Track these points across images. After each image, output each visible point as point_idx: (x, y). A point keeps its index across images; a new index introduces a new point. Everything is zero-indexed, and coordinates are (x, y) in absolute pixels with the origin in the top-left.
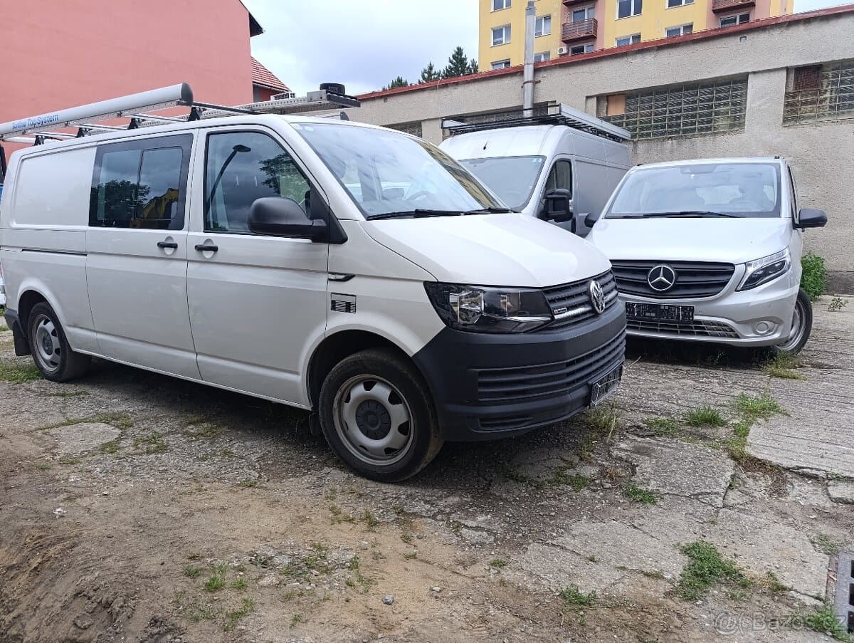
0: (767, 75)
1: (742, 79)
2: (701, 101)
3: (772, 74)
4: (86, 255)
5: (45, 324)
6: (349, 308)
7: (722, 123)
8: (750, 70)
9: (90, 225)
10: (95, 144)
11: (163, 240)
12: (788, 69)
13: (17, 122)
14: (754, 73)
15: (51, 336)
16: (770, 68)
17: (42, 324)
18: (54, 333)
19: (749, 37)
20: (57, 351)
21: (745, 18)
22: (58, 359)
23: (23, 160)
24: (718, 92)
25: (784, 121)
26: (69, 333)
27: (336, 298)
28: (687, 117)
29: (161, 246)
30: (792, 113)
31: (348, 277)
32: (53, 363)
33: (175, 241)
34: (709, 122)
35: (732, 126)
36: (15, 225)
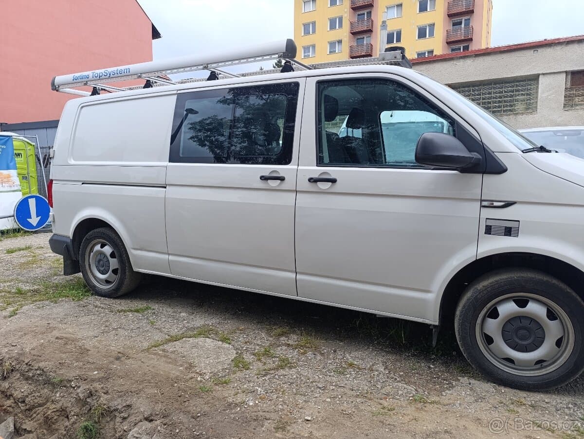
0: (553, 76)
1: (535, 78)
2: (505, 92)
3: (556, 75)
4: (165, 187)
5: (102, 247)
6: (508, 232)
7: (520, 107)
8: (540, 72)
9: (171, 160)
10: (175, 92)
11: (267, 174)
12: (566, 72)
13: (77, 75)
14: (543, 74)
15: (110, 258)
16: (555, 71)
17: (98, 248)
18: (113, 255)
19: (540, 50)
20: (115, 271)
21: (466, 48)
22: (115, 278)
23: (82, 107)
24: (517, 86)
25: (564, 107)
26: (134, 256)
27: (490, 223)
28: (495, 102)
29: (264, 178)
30: (569, 102)
31: (508, 204)
32: (108, 282)
33: (281, 175)
34: (511, 106)
35: (527, 109)
36: (72, 162)
